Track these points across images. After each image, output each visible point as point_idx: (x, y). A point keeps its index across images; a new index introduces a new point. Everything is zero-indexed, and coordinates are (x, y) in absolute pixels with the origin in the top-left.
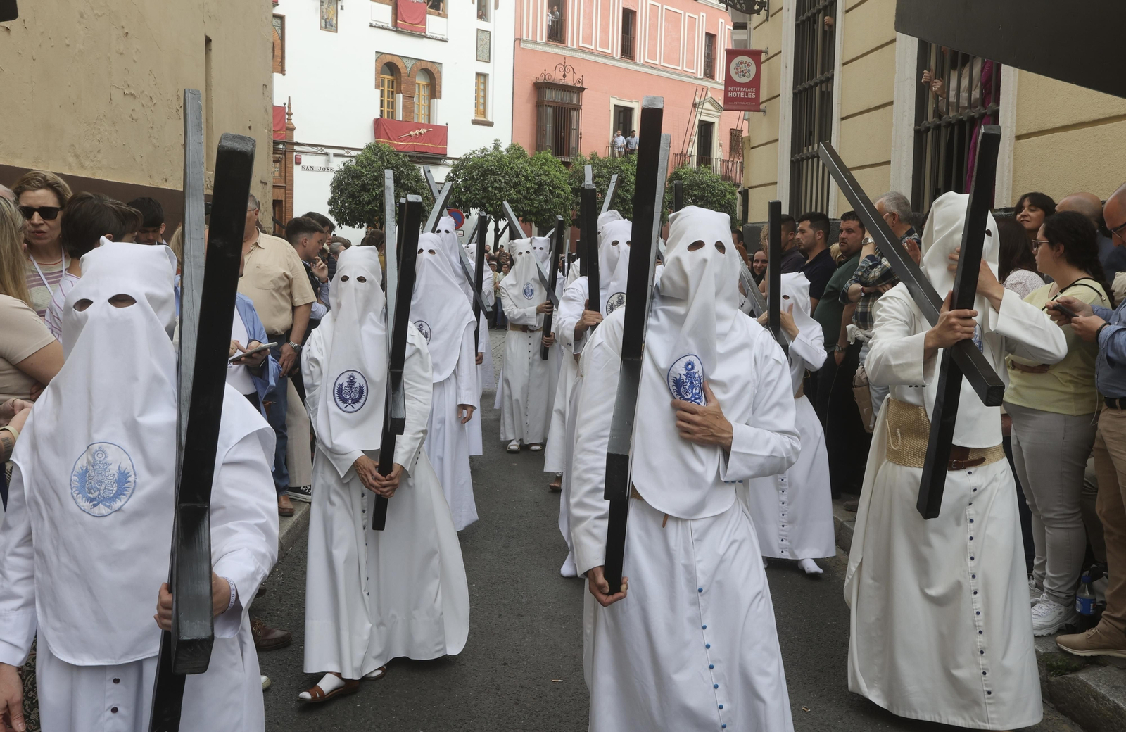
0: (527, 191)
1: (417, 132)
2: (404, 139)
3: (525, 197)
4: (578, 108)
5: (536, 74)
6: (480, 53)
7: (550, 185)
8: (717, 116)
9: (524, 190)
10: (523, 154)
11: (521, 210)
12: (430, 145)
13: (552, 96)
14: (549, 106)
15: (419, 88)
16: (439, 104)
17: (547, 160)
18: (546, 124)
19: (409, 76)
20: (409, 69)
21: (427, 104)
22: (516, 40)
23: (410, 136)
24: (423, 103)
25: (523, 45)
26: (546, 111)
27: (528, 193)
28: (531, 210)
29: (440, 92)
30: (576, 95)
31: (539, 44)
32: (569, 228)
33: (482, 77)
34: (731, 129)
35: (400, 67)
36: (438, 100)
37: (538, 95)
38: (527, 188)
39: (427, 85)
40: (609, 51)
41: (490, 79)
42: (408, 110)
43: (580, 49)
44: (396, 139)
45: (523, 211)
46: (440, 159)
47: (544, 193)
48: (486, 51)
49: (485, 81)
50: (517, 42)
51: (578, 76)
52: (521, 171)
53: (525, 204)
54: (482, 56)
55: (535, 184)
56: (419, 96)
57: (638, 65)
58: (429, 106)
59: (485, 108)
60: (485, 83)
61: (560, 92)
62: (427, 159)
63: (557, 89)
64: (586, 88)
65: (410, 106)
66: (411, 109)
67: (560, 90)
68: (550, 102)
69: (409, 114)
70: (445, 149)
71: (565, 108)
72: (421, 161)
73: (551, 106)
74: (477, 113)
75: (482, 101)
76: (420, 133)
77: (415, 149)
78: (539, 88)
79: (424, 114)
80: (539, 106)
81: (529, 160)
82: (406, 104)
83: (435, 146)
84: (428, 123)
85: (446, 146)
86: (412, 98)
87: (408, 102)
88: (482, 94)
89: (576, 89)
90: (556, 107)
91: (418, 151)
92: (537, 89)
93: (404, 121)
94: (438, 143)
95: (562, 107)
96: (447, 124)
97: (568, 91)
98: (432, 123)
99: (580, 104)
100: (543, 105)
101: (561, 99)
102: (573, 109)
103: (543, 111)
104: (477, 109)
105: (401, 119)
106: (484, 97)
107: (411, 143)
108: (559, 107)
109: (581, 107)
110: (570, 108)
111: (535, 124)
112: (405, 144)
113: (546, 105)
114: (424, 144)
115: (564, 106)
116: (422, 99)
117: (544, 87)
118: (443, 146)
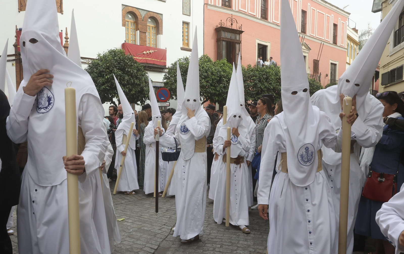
0: (212, 81)
1: (148, 52)
2: (140, 56)
3: (211, 85)
4: (239, 43)
5: (216, 24)
6: (184, 10)
7: (227, 78)
8: (307, 53)
9: (210, 80)
10: (209, 61)
11: (209, 93)
12: (156, 60)
13: (225, 35)
14: (223, 41)
15: (149, 29)
16: (161, 38)
17: (224, 64)
18: (222, 50)
19: (143, 21)
20: (143, 17)
21: (155, 38)
22: (205, 4)
23: (144, 54)
24: (153, 38)
25: (209, 7)
26: (222, 43)
27: (213, 82)
28: (215, 93)
29: (162, 31)
30: (238, 36)
31: (218, 7)
33: (186, 24)
34: (314, 60)
35: (137, 15)
37: (218, 36)
38: (213, 79)
39: (155, 27)
40: (255, 14)
41: (191, 25)
42: (143, 39)
43: (239, 12)
44: (135, 55)
45: (211, 93)
46: (163, 69)
47: (223, 82)
48: (188, 10)
49: (188, 26)
50: (205, 6)
51: (239, 25)
52: (208, 69)
53: (211, 89)
54: (185, 12)
55: (218, 77)
57: (270, 23)
58: (156, 39)
59: (188, 42)
60: (188, 28)
61: (229, 33)
62: (155, 69)
63: (228, 32)
64: (244, 31)
65: (144, 38)
66: (145, 39)
67: (229, 32)
68: (224, 39)
69: (143, 42)
70: (165, 63)
71: (232, 42)
72: (151, 70)
73: (225, 41)
74: (183, 44)
75: (186, 38)
76: (150, 52)
77: (147, 62)
78: (218, 31)
79: (153, 43)
80: (218, 41)
81: (213, 63)
82: (142, 36)
83: (159, 61)
84: (155, 47)
85: (165, 61)
86: (145, 33)
87: (143, 36)
88: (186, 34)
89: (238, 32)
90: (228, 41)
91: (149, 63)
92: (217, 32)
93: (140, 45)
94: (161, 59)
95: (231, 42)
96: (166, 48)
97: (234, 33)
98: (157, 47)
99: (241, 40)
100: (220, 40)
101: (230, 37)
102: (237, 43)
103: (221, 43)
104: (183, 42)
105: (139, 44)
106: (188, 36)
107: (144, 58)
108: (229, 41)
109: (241, 42)
110: (235, 42)
111: (216, 51)
112: (141, 58)
113: (222, 40)
114: (152, 59)
115: (232, 41)
116: (151, 34)
117: (221, 30)
118: (164, 61)
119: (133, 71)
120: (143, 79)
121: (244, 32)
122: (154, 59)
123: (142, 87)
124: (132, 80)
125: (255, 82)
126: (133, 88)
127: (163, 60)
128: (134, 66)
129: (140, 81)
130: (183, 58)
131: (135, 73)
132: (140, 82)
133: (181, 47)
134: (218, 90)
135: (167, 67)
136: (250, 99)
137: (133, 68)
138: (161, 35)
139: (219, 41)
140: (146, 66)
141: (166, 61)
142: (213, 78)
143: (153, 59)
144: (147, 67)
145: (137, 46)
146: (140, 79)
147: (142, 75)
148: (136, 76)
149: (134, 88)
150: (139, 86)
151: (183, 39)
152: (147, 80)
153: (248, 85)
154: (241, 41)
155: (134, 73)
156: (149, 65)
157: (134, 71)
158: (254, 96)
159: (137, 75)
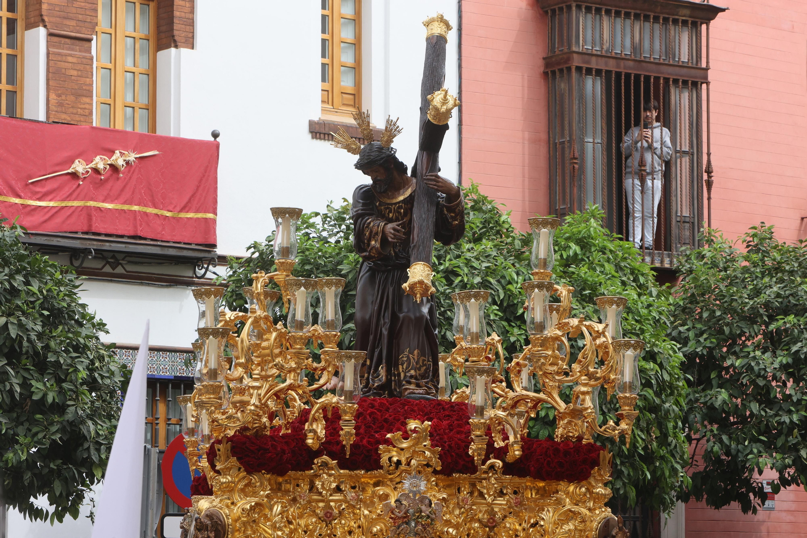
1: (100, 162)
2: (49, 187)
12: (151, 210)
14: (589, 71)
15: (109, 10)
16: (184, 66)
17: (584, 243)
18: (583, 132)
21: (143, 64)
23: (74, 175)
24: (129, 65)
26: (582, 89)
29: (191, 23)
30: (685, 37)
32: (681, 506)
36: (184, 51)
37: (551, 39)
42: (68, 83)
44: (18, 187)
46: (194, 262)
56: (112, 36)
58: (152, 75)
59: (358, 84)
61: (628, 22)
62: (142, 263)
63: (618, 14)
64: (723, 7)
65: (75, 73)
66: (82, 80)
67: (627, 15)
68: (594, 59)
69: (72, 98)
70: (209, 226)
71: (647, 78)
72: (119, 270)
73: (599, 72)
74: (328, 97)
75: (347, 58)
76: (111, 165)
77: (90, 226)
78: (554, 11)
79: (129, 99)
80: (554, 73)
81: (518, 243)
82: (63, 65)
83: (169, 214)
84: (145, 131)
85: (211, 216)
86: (86, 44)
87: (70, 59)
88: (347, 34)
89: (687, 12)
90: (618, 74)
91: (103, 231)
92: (546, 12)
93: (51, 122)
94: (182, 205)
95: (637, 77)
96: (215, 135)
97: (656, 19)
98: (160, 131)
99: (704, 65)
100: (569, 69)
101: (634, 48)
102: (676, 81)
103: (570, 90)
104: (327, 86)
105: (42, 117)
106: (357, 45)
107: (76, 204)
108: (628, 76)
109: (706, 78)
110: (667, 80)
111: (544, 136)
112: (52, 204)
113: (579, 69)
114: (126, 207)
115: (643, 73)
116: (124, 47)
117: (569, 8)
118: (200, 215)
119: (21, 326)
120: (83, 374)
121: (723, 10)
122: (136, 208)
123: (71, 423)
124: (15, 381)
125: (794, 349)
126: (21, 430)
127: (197, 211)
128: (30, 293)
129: (64, 385)
130: (323, 210)
131: (33, 336)
132: (61, 392)
133: (311, 124)
134: (547, 415)
135: (220, 251)
136: (765, 460)
137: (18, 308)
138: (182, 49)
139: (561, 71)
140: (86, 251)
141: (216, 214)
142: (512, 339)
143: (131, 204)
144: (95, 258)
145: (33, 125)
146: (60, 375)
147: (76, 348)
148: (36, 353)
149: (26, 425)
150: (56, 418)
151: (323, 65)
152: (102, 377)
153: (750, 368)
154: (707, 69)
155: (29, 340)
156: (107, 246)
157: (30, 325)
158: (792, 440)
159: (47, 348)
